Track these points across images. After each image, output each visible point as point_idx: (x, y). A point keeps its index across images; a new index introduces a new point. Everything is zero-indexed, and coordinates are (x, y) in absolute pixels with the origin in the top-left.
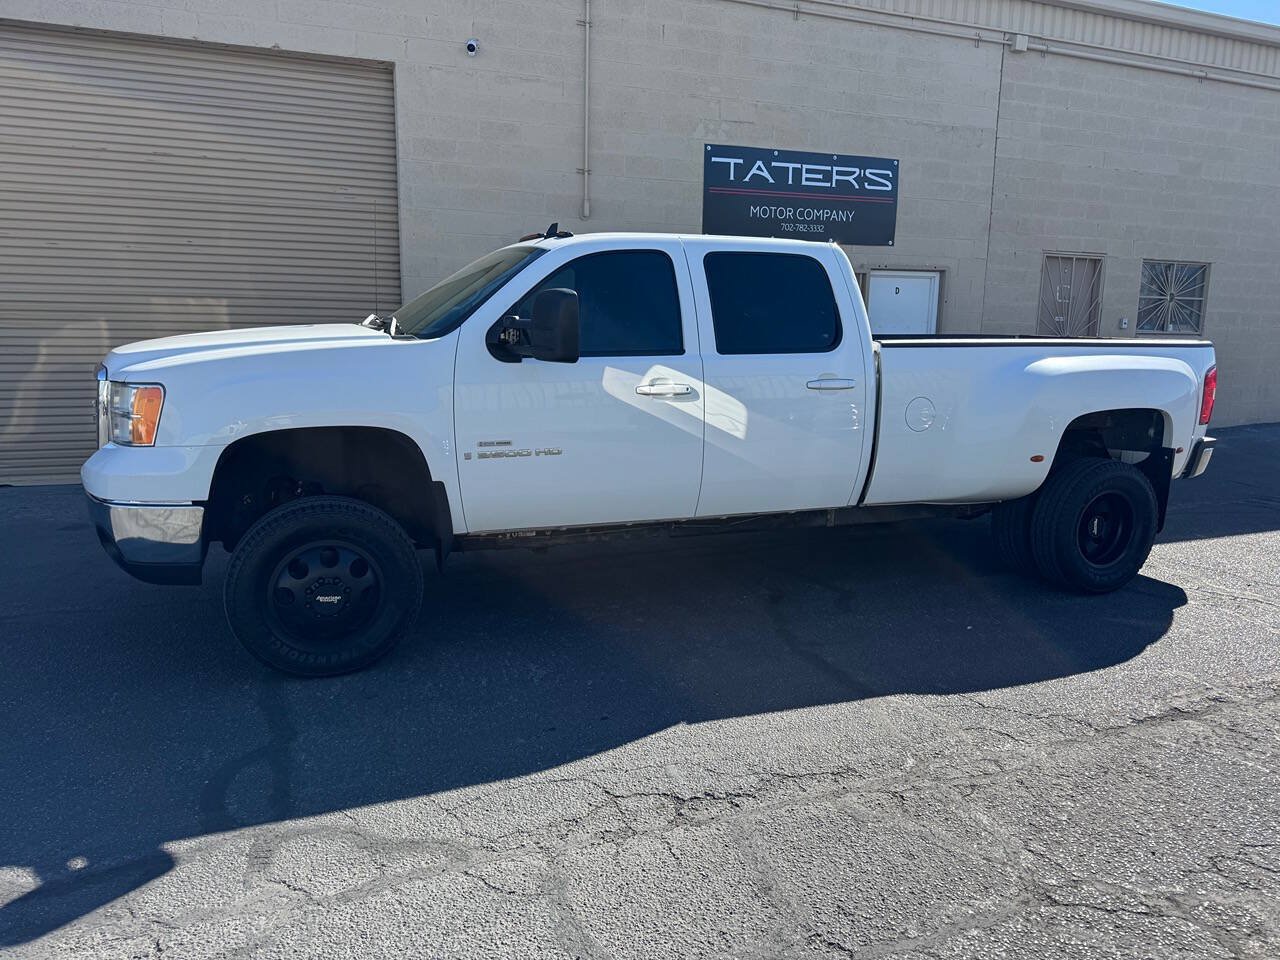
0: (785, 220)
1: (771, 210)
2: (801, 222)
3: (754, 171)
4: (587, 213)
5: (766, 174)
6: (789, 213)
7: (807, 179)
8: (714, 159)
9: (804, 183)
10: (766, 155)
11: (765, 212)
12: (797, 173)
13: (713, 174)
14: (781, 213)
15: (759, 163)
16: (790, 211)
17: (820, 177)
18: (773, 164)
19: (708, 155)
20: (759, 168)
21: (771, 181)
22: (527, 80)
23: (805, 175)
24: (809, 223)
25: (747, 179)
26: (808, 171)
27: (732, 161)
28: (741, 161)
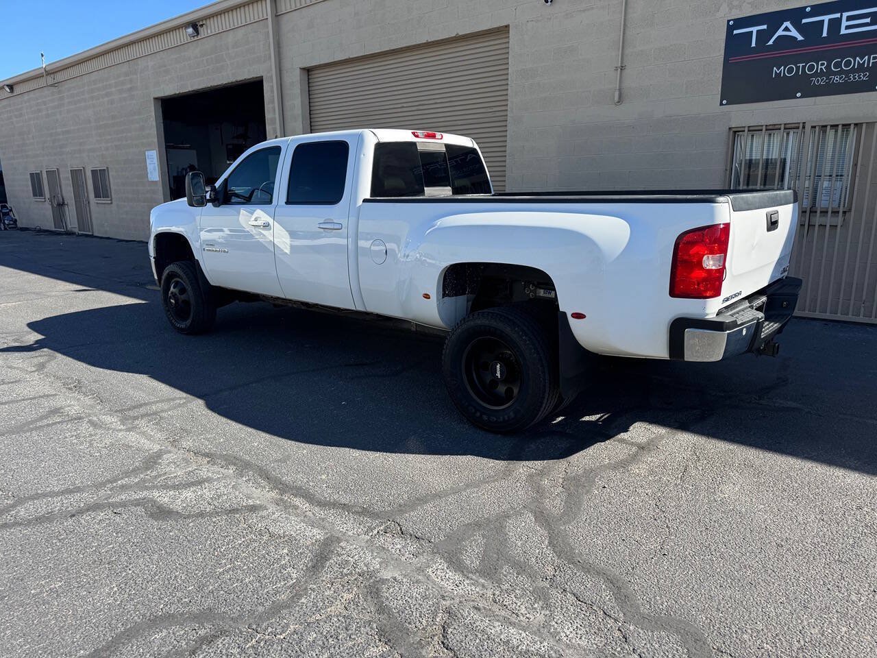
0: (816, 75)
1: (798, 68)
2: (835, 74)
3: (780, 32)
4: (616, 99)
5: (794, 33)
6: (822, 66)
7: (848, 27)
8: (736, 32)
9: (843, 31)
10: (795, 15)
11: (790, 70)
12: (835, 24)
13: (735, 44)
14: (811, 68)
15: (787, 24)
16: (823, 64)
17: (868, 20)
18: (804, 21)
19: (730, 29)
20: (787, 29)
21: (800, 38)
22: (584, 11)
23: (844, 23)
24: (847, 73)
25: (771, 43)
26: (849, 18)
27: (754, 29)
28: (765, 27)
